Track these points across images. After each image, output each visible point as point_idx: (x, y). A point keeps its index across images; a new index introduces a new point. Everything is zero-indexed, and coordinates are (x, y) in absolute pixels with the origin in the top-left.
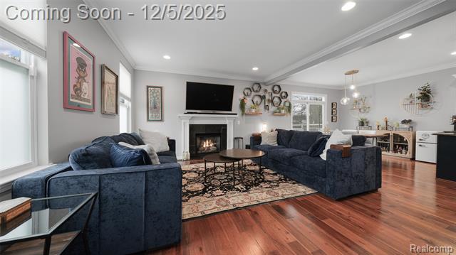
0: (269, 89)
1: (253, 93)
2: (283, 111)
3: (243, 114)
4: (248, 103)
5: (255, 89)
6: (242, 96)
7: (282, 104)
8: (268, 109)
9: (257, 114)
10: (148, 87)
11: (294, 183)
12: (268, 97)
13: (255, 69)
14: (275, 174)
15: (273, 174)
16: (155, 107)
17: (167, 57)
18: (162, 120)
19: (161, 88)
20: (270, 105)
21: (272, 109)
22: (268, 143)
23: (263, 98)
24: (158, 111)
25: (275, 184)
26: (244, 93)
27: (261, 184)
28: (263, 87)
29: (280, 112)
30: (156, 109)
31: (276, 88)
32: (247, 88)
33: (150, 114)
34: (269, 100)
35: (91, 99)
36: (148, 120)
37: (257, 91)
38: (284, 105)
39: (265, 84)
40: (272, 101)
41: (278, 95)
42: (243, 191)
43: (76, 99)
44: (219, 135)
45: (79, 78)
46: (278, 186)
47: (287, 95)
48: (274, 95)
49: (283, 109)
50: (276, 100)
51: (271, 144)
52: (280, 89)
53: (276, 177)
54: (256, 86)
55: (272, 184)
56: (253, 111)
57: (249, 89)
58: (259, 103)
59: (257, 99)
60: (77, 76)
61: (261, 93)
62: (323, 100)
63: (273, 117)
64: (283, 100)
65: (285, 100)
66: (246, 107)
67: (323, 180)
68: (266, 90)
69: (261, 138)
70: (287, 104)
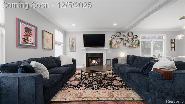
0: (126, 35)
1: (117, 37)
2: (134, 46)
3: (111, 48)
4: (114, 42)
5: (118, 35)
6: (110, 39)
7: (134, 42)
8: (125, 45)
9: (118, 47)
10: (70, 38)
11: (130, 90)
12: (125, 38)
13: (115, 25)
14: (121, 81)
15: (120, 81)
16: (73, 46)
17: (74, 25)
18: (75, 51)
19: (75, 38)
20: (126, 42)
21: (128, 44)
22: (121, 63)
23: (122, 39)
24: (74, 48)
25: (117, 88)
26: (111, 37)
27: (108, 87)
28: (122, 34)
29: (132, 46)
30: (73, 47)
31: (130, 34)
32: (113, 35)
33: (71, 49)
34: (125, 40)
35: (35, 43)
36: (70, 51)
37: (118, 36)
38: (135, 42)
39: (123, 32)
40: (128, 41)
41: (132, 37)
42: (95, 90)
43: (24, 43)
44: (99, 57)
45: (26, 35)
46: (118, 90)
47: (137, 37)
48: (129, 37)
49: (134, 44)
50: (130, 40)
51: (123, 63)
52: (133, 34)
53: (121, 84)
54: (118, 33)
55: (115, 88)
56: (117, 46)
57: (114, 35)
58: (120, 42)
59: (119, 40)
60: (25, 34)
61: (121, 37)
62: (164, 38)
63: (128, 49)
64: (135, 40)
65: (136, 39)
66: (112, 44)
67: (147, 93)
68: (124, 35)
69: (118, 60)
70: (137, 42)
